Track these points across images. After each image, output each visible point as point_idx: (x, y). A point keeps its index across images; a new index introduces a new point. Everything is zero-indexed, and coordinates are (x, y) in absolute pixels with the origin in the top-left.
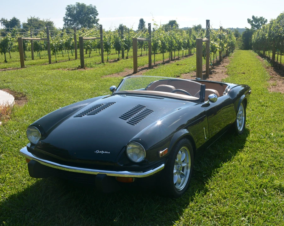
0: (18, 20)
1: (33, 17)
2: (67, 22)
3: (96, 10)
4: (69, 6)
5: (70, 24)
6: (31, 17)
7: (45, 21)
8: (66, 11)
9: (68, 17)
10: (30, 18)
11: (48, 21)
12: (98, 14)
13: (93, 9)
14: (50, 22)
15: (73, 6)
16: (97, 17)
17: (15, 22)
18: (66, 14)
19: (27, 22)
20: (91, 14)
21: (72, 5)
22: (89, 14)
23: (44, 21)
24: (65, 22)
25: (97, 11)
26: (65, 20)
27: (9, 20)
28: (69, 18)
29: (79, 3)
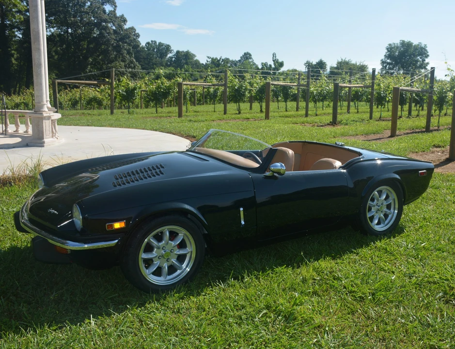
0: (325, 63)
1: (344, 59)
2: (385, 65)
3: (426, 50)
4: (390, 45)
5: (390, 69)
6: (342, 59)
7: (358, 64)
8: (386, 51)
9: (388, 59)
10: (340, 60)
11: (361, 64)
12: (428, 56)
13: (422, 48)
14: (364, 65)
15: (396, 45)
16: (426, 59)
17: (321, 65)
18: (385, 55)
19: (336, 66)
20: (419, 55)
21: (394, 44)
22: (415, 56)
23: (356, 64)
24: (383, 66)
25: (428, 52)
26: (383, 62)
27: (314, 63)
28: (389, 61)
29: (403, 41)
